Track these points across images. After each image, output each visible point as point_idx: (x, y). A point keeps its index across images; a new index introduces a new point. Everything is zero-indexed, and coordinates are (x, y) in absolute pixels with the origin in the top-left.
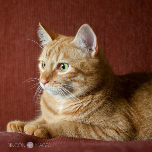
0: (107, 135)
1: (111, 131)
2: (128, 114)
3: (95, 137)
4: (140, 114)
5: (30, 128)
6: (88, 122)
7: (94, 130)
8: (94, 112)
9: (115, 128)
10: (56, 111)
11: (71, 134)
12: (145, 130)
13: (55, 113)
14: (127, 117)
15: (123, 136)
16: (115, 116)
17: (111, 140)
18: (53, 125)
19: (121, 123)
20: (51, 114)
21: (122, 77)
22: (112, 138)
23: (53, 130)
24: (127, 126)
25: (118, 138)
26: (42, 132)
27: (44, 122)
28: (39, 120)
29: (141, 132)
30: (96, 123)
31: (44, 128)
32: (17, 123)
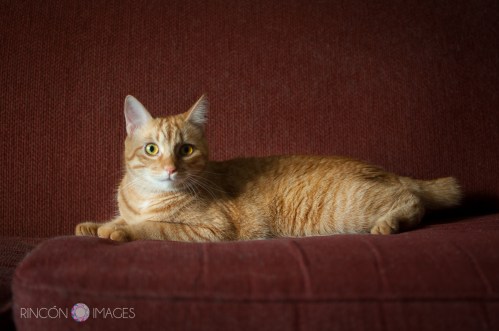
0: (200, 236)
1: (206, 230)
2: (226, 209)
3: (185, 239)
4: (240, 209)
5: (105, 230)
6: (177, 220)
7: (185, 231)
8: (187, 206)
9: (210, 226)
10: (137, 210)
11: (155, 235)
12: (246, 228)
13: (136, 213)
14: (225, 213)
15: (220, 236)
16: (209, 212)
17: (205, 241)
18: (134, 226)
19: (216, 220)
20: (131, 214)
21: (220, 164)
22: (207, 239)
23: (133, 232)
24: (224, 224)
25: (213, 239)
26: (120, 234)
27: (123, 223)
28: (117, 220)
29: (241, 231)
30: (187, 221)
31: (123, 230)
32: (88, 224)
